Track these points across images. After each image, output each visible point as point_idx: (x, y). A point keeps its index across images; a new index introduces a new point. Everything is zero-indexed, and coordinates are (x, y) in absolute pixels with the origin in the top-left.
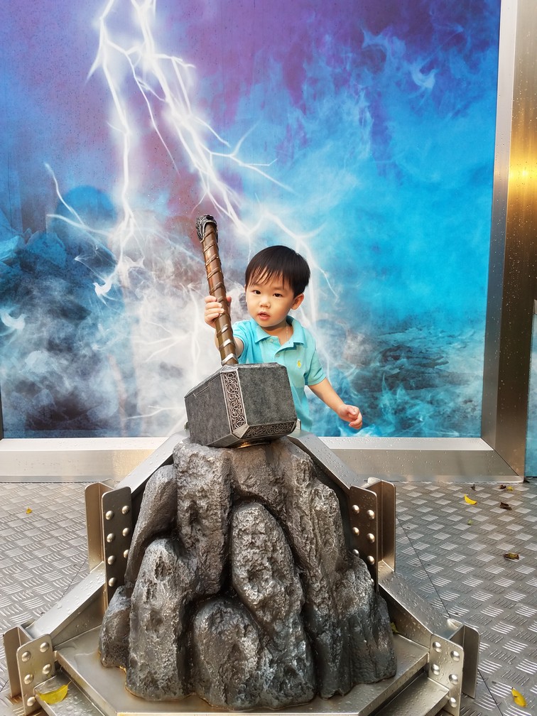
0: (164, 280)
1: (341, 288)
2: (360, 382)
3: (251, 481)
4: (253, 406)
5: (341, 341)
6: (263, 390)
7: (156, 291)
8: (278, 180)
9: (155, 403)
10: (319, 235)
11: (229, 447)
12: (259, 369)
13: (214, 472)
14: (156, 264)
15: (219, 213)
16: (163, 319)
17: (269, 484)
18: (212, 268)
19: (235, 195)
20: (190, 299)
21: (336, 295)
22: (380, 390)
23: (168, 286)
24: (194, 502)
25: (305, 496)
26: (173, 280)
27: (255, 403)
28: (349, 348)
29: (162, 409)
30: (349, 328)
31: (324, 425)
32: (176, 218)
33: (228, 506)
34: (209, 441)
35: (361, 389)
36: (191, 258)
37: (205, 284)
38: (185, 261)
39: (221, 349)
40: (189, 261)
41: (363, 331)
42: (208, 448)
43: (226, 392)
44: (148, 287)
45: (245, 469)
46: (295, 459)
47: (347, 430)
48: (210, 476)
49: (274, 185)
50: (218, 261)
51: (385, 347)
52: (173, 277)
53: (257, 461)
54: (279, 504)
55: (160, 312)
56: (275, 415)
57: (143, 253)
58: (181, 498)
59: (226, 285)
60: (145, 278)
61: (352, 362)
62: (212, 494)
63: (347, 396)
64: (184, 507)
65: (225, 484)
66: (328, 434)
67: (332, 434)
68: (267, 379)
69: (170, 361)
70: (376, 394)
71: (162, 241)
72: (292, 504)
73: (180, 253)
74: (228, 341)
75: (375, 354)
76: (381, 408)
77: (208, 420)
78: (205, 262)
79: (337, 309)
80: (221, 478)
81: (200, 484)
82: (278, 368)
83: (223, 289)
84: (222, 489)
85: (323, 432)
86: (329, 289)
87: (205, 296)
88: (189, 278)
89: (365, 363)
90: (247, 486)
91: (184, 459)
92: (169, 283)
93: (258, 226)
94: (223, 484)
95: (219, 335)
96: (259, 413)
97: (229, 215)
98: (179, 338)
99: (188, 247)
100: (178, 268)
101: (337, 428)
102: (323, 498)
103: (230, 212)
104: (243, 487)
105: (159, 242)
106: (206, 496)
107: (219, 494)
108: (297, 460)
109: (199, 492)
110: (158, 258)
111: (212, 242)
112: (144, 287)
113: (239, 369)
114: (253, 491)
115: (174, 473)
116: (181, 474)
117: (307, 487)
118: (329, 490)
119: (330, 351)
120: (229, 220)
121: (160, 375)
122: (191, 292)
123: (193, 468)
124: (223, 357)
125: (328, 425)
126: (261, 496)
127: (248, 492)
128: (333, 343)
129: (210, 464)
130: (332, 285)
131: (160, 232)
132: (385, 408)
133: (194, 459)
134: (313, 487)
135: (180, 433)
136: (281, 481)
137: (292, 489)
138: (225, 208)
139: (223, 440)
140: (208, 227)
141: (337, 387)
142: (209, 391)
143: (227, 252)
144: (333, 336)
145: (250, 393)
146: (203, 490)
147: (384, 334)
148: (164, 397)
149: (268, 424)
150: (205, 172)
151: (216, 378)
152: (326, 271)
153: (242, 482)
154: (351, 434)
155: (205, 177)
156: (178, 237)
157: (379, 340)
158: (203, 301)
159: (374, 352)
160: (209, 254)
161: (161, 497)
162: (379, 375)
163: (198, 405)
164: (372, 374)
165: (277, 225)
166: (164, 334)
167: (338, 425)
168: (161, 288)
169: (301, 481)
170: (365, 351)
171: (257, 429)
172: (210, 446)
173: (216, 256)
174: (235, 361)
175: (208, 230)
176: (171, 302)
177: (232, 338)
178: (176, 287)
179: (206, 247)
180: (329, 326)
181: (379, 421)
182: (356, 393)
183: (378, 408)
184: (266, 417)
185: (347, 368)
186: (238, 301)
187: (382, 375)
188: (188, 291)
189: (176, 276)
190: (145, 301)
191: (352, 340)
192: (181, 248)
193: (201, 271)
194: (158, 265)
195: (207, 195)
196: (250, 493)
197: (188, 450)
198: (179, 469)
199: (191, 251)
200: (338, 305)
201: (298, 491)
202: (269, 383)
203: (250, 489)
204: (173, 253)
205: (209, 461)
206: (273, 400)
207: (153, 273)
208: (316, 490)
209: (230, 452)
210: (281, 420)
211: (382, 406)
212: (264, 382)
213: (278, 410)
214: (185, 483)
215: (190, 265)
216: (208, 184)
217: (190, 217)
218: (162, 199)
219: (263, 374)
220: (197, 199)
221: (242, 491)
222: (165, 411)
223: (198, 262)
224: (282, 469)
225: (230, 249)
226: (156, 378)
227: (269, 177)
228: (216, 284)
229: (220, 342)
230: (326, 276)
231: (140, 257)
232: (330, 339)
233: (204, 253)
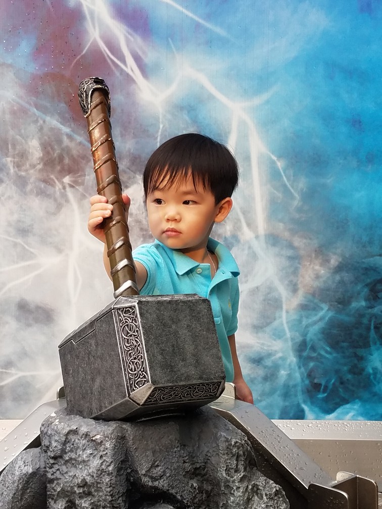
0: (26, 171)
1: (303, 183)
2: (335, 331)
3: (157, 471)
4: (160, 357)
6: (176, 333)
7: (14, 188)
8: (204, 19)
9: (9, 364)
10: (268, 102)
11: (125, 420)
12: (170, 302)
13: (101, 457)
14: (14, 146)
15: (113, 68)
16: (24, 231)
17: (184, 476)
18: (102, 155)
19: (138, 41)
20: (67, 201)
21: (296, 195)
22: (366, 345)
23: (32, 180)
24: (71, 503)
25: (238, 493)
26: (41, 170)
27: (162, 352)
28: (318, 277)
29: (21, 374)
30: (316, 245)
31: (278, 401)
32: (46, 75)
34: (95, 410)
35: (337, 343)
36: (70, 137)
37: (90, 177)
38: (60, 142)
39: (114, 275)
40: (66, 141)
41: (339, 251)
42: (93, 422)
43: (120, 336)
45: (148, 453)
46: (223, 439)
47: (316, 409)
48: (95, 463)
49: (198, 26)
50: (110, 144)
51: (374, 277)
52: (40, 166)
53: (165, 441)
55: (19, 221)
56: (192, 371)
58: (52, 497)
59: (123, 178)
61: (323, 300)
62: (98, 490)
63: (314, 355)
65: (118, 475)
66: (284, 415)
67: (291, 415)
68: (181, 318)
69: (34, 297)
70: (361, 352)
71: (24, 111)
72: (218, 507)
73: (52, 129)
74: (125, 262)
75: (359, 287)
76: (370, 375)
77: (93, 380)
78: (92, 145)
79: (297, 216)
80: (112, 466)
81: (83, 474)
82: (197, 301)
83: (117, 184)
84: (113, 482)
85: (277, 412)
86: (285, 186)
87: (91, 195)
88: (66, 167)
89: (342, 302)
90: (152, 478)
91: (56, 438)
92: (33, 175)
93: (173, 88)
94: (115, 474)
95: (111, 253)
96: (169, 367)
97: (129, 71)
98: (48, 261)
99: (64, 121)
100: (48, 153)
101: (298, 405)
102: (265, 497)
103: (131, 67)
104: (145, 480)
105: (19, 113)
106: (89, 494)
107: (109, 489)
108: (227, 440)
109: (79, 487)
110: (18, 137)
111: (101, 116)
113: (140, 303)
114: (160, 486)
115: (42, 460)
116: (52, 461)
117: (242, 480)
118: (274, 487)
119: (286, 282)
120: (129, 79)
121: (18, 319)
122: (68, 189)
123: (71, 451)
124: (117, 287)
125: (285, 400)
126: (172, 494)
127: (152, 487)
128: (292, 269)
129: (97, 444)
130: (288, 180)
131: (21, 97)
132: (375, 374)
133: (72, 438)
134: (249, 481)
135: (50, 404)
136: (203, 472)
137: (217, 484)
138: (123, 60)
139: (115, 408)
140: (96, 94)
141: (299, 339)
142: (95, 335)
143: (125, 128)
145: (156, 338)
146: (84, 484)
147: (373, 256)
148: (24, 354)
149: (182, 383)
150: (92, 7)
151: (106, 316)
152: (280, 157)
153: (144, 472)
154: (322, 415)
155: (92, 13)
156: (48, 105)
157: (364, 266)
158: (86, 202)
159: (356, 284)
160: (97, 134)
161: (22, 495)
162: (365, 321)
163: (78, 357)
164: (353, 320)
165: (202, 87)
166: (25, 255)
167: (301, 401)
168: (21, 183)
169: (233, 471)
170: (342, 282)
171: (167, 391)
172: (96, 419)
173: (108, 137)
174: (133, 292)
175: (97, 99)
176: (37, 205)
177: (129, 257)
178: (45, 181)
179: (93, 124)
181: (366, 395)
182: (328, 349)
183: (365, 373)
184: (179, 373)
185: (314, 309)
187: (370, 321)
188: (64, 188)
189: (45, 164)
191: (321, 265)
192: (53, 122)
193: (84, 157)
194: (18, 147)
195: (95, 42)
196: (156, 488)
197: (63, 426)
198: (49, 454)
199: (70, 126)
200: (299, 210)
201: (227, 487)
202: (185, 323)
203: (156, 483)
204: (41, 129)
205: (94, 441)
206: (189, 348)
207: (9, 159)
208: (255, 486)
209: (126, 426)
210: (201, 378)
211: (371, 371)
212: (176, 321)
213: (198, 363)
214: (58, 475)
215: (67, 147)
216: (96, 24)
217: (67, 73)
218: (25, 47)
219: (175, 310)
220: (80, 46)
221: (143, 486)
222: (24, 377)
223: (80, 143)
224: (205, 453)
225: (129, 123)
226: (12, 325)
227: (190, 15)
228: (107, 178)
229: (113, 263)
230: (280, 165)
232: (287, 263)
233: (90, 133)
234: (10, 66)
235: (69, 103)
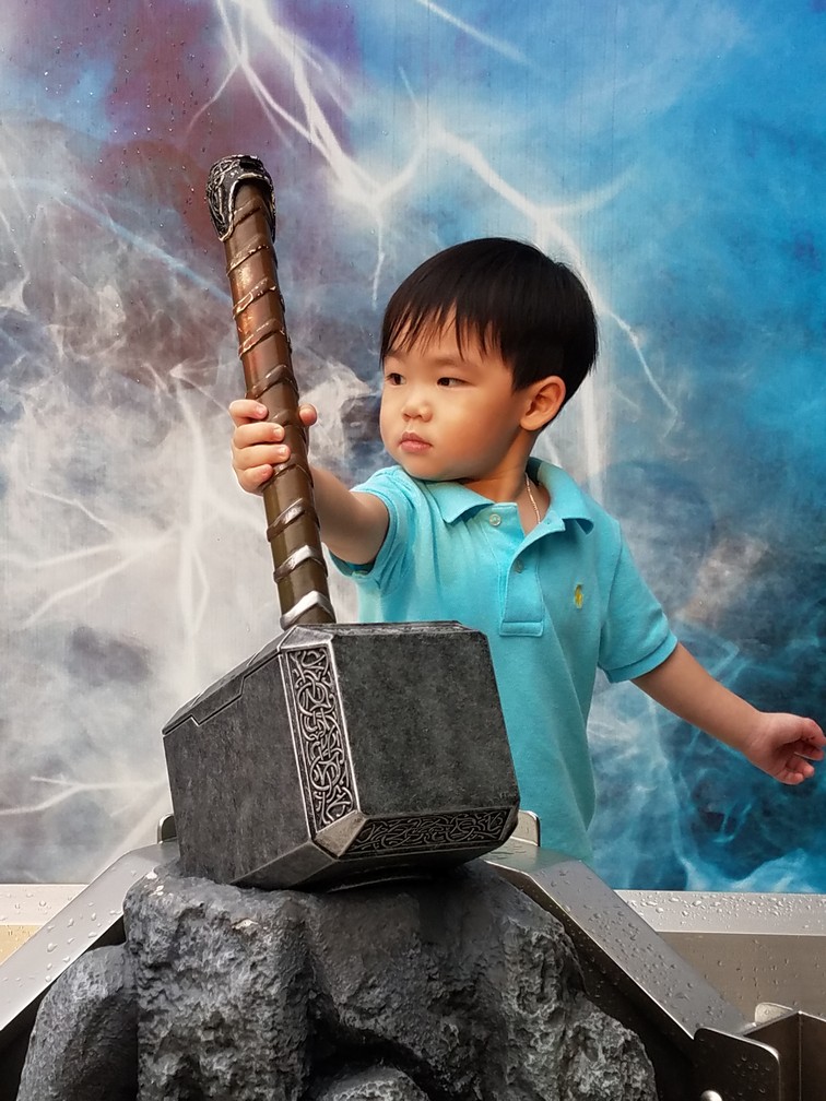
0: (91, 352)
1: (686, 381)
3: (374, 997)
4: (379, 756)
5: (688, 560)
6: (413, 705)
7: (65, 388)
9: (53, 766)
10: (611, 205)
11: (304, 888)
12: (401, 638)
13: (254, 966)
14: (65, 299)
15: (278, 130)
16: (85, 482)
17: (430, 1008)
18: (256, 323)
19: (333, 73)
20: (179, 417)
21: (671, 407)
23: (104, 372)
24: (190, 1063)
25: (545, 1047)
26: (122, 352)
27: (385, 745)
28: (716, 583)
29: (78, 787)
33: (299, 1076)
34: (239, 868)
36: (184, 280)
37: (228, 367)
38: (163, 290)
39: (282, 577)
40: (176, 288)
41: (763, 528)
42: (236, 891)
43: (295, 711)
44: (39, 375)
45: (353, 959)
46: (513, 931)
47: (712, 869)
48: (242, 978)
49: (462, 39)
50: (273, 299)
52: (120, 344)
53: (390, 934)
54: (461, 1074)
55: (75, 460)
56: (448, 786)
57: (22, 262)
58: (148, 1049)
59: (299, 369)
60: (29, 346)
61: (727, 635)
62: (248, 1035)
64: (158, 1078)
65: (290, 1004)
66: (642, 881)
67: (657, 880)
68: (424, 672)
69: (108, 624)
71: (87, 224)
72: (501, 1074)
73: (147, 263)
74: (305, 552)
77: (237, 802)
78: (235, 301)
80: (277, 985)
81: (213, 1002)
82: (459, 637)
83: (288, 386)
84: (279, 1019)
85: (628, 875)
90: (361, 1011)
91: (159, 925)
92: (106, 362)
93: (408, 174)
94: (282, 1002)
95: (275, 534)
96: (397, 776)
98: (136, 545)
100: (138, 314)
101: (673, 859)
102: (601, 1056)
103: (317, 128)
104: (347, 1016)
105: (77, 228)
106: (228, 1044)
107: (269, 1035)
108: (521, 934)
109: (207, 1028)
110: (74, 280)
111: (255, 239)
112: (26, 373)
113: (337, 639)
114: (379, 1029)
115: (129, 970)
116: (149, 974)
117: (552, 1018)
118: (621, 1033)
120: (313, 156)
121: (73, 671)
122: (180, 392)
123: (190, 952)
124: (287, 602)
126: (403, 1046)
127: (361, 1032)
129: (245, 940)
130: (655, 373)
131: (81, 195)
133: (193, 924)
134: (569, 1020)
135: (144, 853)
136: (470, 1001)
137: (503, 1027)
138: (299, 112)
139: (283, 862)
140: (245, 192)
142: (241, 709)
144: (658, 543)
145: (371, 715)
146: (218, 1023)
148: (86, 745)
149: (426, 812)
151: (264, 669)
153: (344, 999)
154: (723, 880)
156: (139, 211)
160: (245, 276)
161: (86, 1044)
163: (205, 755)
165: (470, 173)
166: (88, 533)
167: (678, 851)
168: (80, 378)
169: (533, 999)
170: (769, 595)
171: (394, 827)
172: (242, 885)
173: (269, 284)
174: (321, 616)
175: (246, 202)
176: (114, 426)
179: (239, 257)
180: (646, 509)
181: (819, 839)
184: (421, 790)
186: (339, 424)
188: (172, 389)
189: (131, 339)
190: (27, 421)
191: (724, 559)
192: (149, 247)
193: (215, 324)
194: (73, 302)
196: (369, 1033)
197: (172, 899)
198: (143, 958)
199: (185, 257)
201: (522, 1032)
202: (431, 683)
203: (370, 1024)
204: (123, 263)
205: (239, 932)
206: (442, 737)
207: (55, 328)
208: (580, 1031)
209: (307, 901)
210: (466, 801)
212: (415, 680)
213: (459, 769)
214: (161, 1002)
215: (180, 301)
216: (243, 36)
217: (180, 143)
218: (91, 85)
219: (412, 656)
220: (208, 82)
221: (343, 1029)
222: (86, 793)
223: (207, 294)
224: (473, 960)
225: (313, 249)
226: (60, 682)
228: (267, 372)
229: (280, 555)
231: (13, 277)
234: (59, 126)
235: (184, 208)
